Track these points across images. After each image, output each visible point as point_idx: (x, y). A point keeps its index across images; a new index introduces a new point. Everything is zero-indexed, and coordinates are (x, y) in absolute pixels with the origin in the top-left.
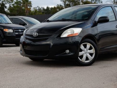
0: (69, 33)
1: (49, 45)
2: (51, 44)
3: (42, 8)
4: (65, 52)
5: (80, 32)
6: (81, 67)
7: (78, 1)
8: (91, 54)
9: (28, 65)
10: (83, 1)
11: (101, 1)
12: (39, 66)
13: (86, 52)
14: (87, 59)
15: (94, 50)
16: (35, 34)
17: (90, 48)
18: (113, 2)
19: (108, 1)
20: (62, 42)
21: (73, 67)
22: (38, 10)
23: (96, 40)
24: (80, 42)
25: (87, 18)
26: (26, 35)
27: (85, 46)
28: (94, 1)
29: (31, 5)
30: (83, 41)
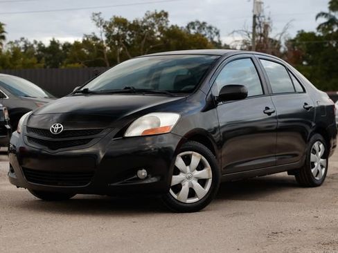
0: (145, 125)
1: (93, 156)
2: (101, 153)
3: (35, 42)
4: (136, 174)
5: (174, 123)
6: (177, 214)
7: (150, 29)
8: (202, 182)
9: (32, 211)
10: (164, 29)
11: (216, 29)
12: (64, 214)
13: (189, 175)
14: (192, 193)
15: (209, 170)
16: (56, 128)
17: (201, 166)
18: (251, 35)
19: (237, 31)
20: (126, 148)
21: (155, 214)
22: (23, 51)
23: (213, 144)
24: (174, 148)
25: (192, 87)
26: (29, 129)
27: (187, 160)
28: (194, 28)
29: (3, 34)
30: (181, 148)
